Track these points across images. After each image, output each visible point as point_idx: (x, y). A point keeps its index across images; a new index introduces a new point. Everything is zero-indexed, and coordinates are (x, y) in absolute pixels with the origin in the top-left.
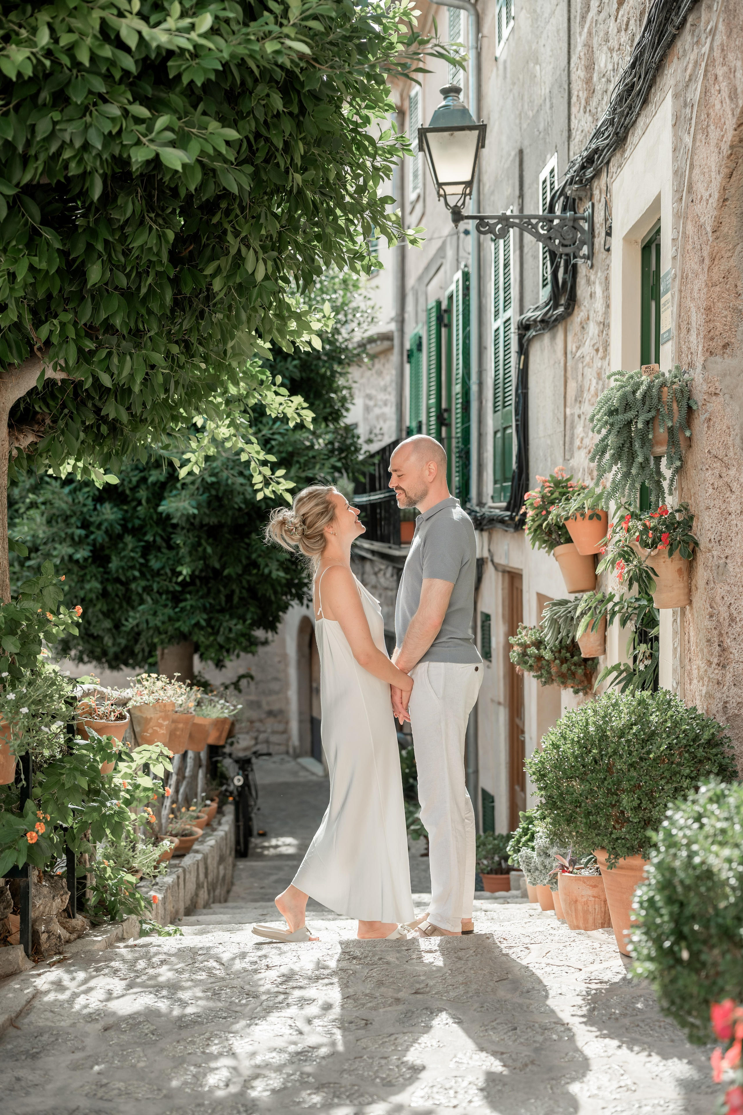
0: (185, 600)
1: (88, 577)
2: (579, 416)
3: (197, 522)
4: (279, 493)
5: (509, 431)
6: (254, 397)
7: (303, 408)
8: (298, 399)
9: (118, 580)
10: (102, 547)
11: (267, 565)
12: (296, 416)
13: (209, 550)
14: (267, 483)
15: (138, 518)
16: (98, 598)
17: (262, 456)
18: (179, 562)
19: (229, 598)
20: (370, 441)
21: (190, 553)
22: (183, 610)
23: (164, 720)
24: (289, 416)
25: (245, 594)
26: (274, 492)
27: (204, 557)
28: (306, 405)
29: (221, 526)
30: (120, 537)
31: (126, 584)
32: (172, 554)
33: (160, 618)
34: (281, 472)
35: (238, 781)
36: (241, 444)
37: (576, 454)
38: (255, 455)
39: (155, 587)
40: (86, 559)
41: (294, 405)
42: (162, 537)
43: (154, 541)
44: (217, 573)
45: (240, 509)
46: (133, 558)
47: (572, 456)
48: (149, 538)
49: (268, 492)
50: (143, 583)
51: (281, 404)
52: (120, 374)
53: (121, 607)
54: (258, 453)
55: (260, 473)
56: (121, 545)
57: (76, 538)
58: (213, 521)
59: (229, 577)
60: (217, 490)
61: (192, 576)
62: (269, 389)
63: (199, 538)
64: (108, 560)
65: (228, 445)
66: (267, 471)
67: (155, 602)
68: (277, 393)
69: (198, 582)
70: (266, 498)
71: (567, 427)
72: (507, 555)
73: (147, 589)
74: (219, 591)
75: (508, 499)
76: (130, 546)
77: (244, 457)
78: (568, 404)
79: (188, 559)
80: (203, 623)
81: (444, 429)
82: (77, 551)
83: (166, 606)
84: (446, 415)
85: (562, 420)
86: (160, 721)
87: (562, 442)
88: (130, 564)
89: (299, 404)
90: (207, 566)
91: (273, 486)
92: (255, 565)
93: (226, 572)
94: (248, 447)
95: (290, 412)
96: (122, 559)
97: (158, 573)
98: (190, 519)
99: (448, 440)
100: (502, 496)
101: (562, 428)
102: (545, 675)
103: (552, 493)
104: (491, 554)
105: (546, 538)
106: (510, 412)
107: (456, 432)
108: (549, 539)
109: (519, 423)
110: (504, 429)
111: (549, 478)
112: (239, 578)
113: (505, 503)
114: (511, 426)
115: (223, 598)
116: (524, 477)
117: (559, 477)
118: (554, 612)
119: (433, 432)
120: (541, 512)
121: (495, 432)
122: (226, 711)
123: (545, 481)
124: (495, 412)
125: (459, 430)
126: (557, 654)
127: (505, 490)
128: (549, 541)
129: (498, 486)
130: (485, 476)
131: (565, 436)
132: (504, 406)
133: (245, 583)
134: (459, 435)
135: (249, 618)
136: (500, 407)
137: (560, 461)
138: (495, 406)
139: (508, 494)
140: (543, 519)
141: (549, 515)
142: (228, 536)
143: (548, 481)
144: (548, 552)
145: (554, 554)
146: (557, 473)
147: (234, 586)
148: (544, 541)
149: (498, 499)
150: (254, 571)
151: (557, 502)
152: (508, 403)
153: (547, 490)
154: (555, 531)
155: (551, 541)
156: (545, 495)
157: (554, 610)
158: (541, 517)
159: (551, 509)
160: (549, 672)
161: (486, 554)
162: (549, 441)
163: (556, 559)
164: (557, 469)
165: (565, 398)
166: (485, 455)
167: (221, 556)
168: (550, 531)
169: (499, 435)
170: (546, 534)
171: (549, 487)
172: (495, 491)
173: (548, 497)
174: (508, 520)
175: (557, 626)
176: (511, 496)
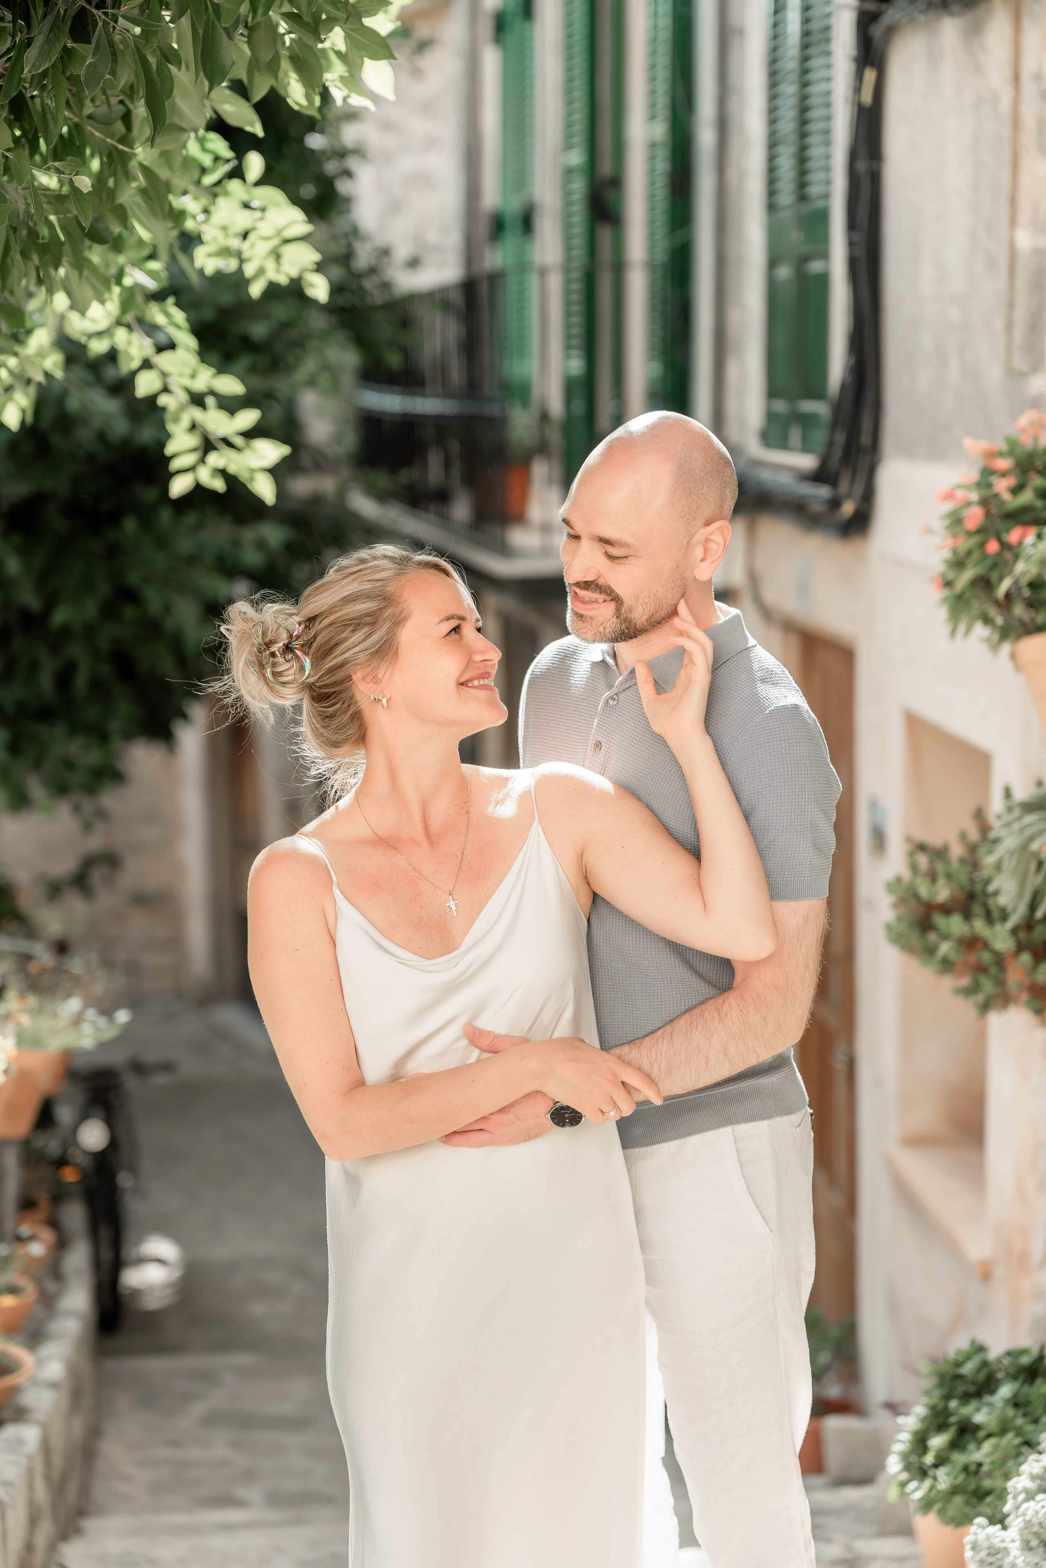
5: (816, 267)
17: (203, 380)
20: (414, 263)
25: (105, 670)
34: (246, 419)
35: (92, 1137)
38: (182, 381)
44: (31, 620)
47: (1037, 364)
54: (191, 373)
55: (193, 427)
59: (65, 632)
72: (804, 589)
75: (820, 448)
77: (146, 384)
78: (1024, 216)
81: (605, 234)
84: (609, 195)
85: (1003, 261)
87: (999, 324)
90: (5, 604)
93: (60, 616)
99: (619, 268)
100: (795, 436)
101: (1002, 283)
102: (988, 985)
103: (1016, 490)
104: (753, 578)
105: (993, 612)
106: (822, 217)
107: (651, 247)
108: (1002, 615)
109: (860, 252)
110: (803, 260)
111: (1003, 446)
112: (90, 632)
113: (808, 462)
114: (825, 255)
115: (46, 681)
116: (869, 396)
117: (1027, 442)
118: (1028, 832)
119: (579, 241)
120: (982, 545)
121: (773, 263)
122: (87, 1029)
123: (992, 454)
124: (772, 207)
125: (662, 244)
126: (1022, 935)
127: (806, 421)
128: (1000, 620)
129: (781, 406)
130: (732, 371)
131: (1011, 305)
132: (802, 196)
133: (104, 644)
134: (661, 257)
135: (114, 726)
136: (786, 197)
137: (994, 373)
138: (771, 192)
139: (820, 436)
140: (989, 562)
141: (1008, 555)
142: (59, 524)
143: (1000, 454)
144: (995, 647)
145: (1013, 656)
146: (1024, 430)
147: (77, 651)
148: (987, 620)
149: (783, 445)
150: (129, 612)
151: (1029, 517)
152: (814, 190)
153: (1002, 486)
154: (1020, 595)
155: (1006, 620)
156: (996, 496)
157: (1029, 825)
158: (985, 556)
159: (1013, 537)
160: (1001, 983)
161: (737, 577)
162: (954, 314)
163: (1018, 668)
164: (1025, 420)
165: (1013, 201)
166: (734, 316)
167: (43, 578)
168: (1008, 596)
169: (784, 272)
170: (997, 603)
171: (1004, 474)
172: (771, 417)
173: (1003, 503)
174: (818, 508)
175: (1033, 866)
176: (830, 444)
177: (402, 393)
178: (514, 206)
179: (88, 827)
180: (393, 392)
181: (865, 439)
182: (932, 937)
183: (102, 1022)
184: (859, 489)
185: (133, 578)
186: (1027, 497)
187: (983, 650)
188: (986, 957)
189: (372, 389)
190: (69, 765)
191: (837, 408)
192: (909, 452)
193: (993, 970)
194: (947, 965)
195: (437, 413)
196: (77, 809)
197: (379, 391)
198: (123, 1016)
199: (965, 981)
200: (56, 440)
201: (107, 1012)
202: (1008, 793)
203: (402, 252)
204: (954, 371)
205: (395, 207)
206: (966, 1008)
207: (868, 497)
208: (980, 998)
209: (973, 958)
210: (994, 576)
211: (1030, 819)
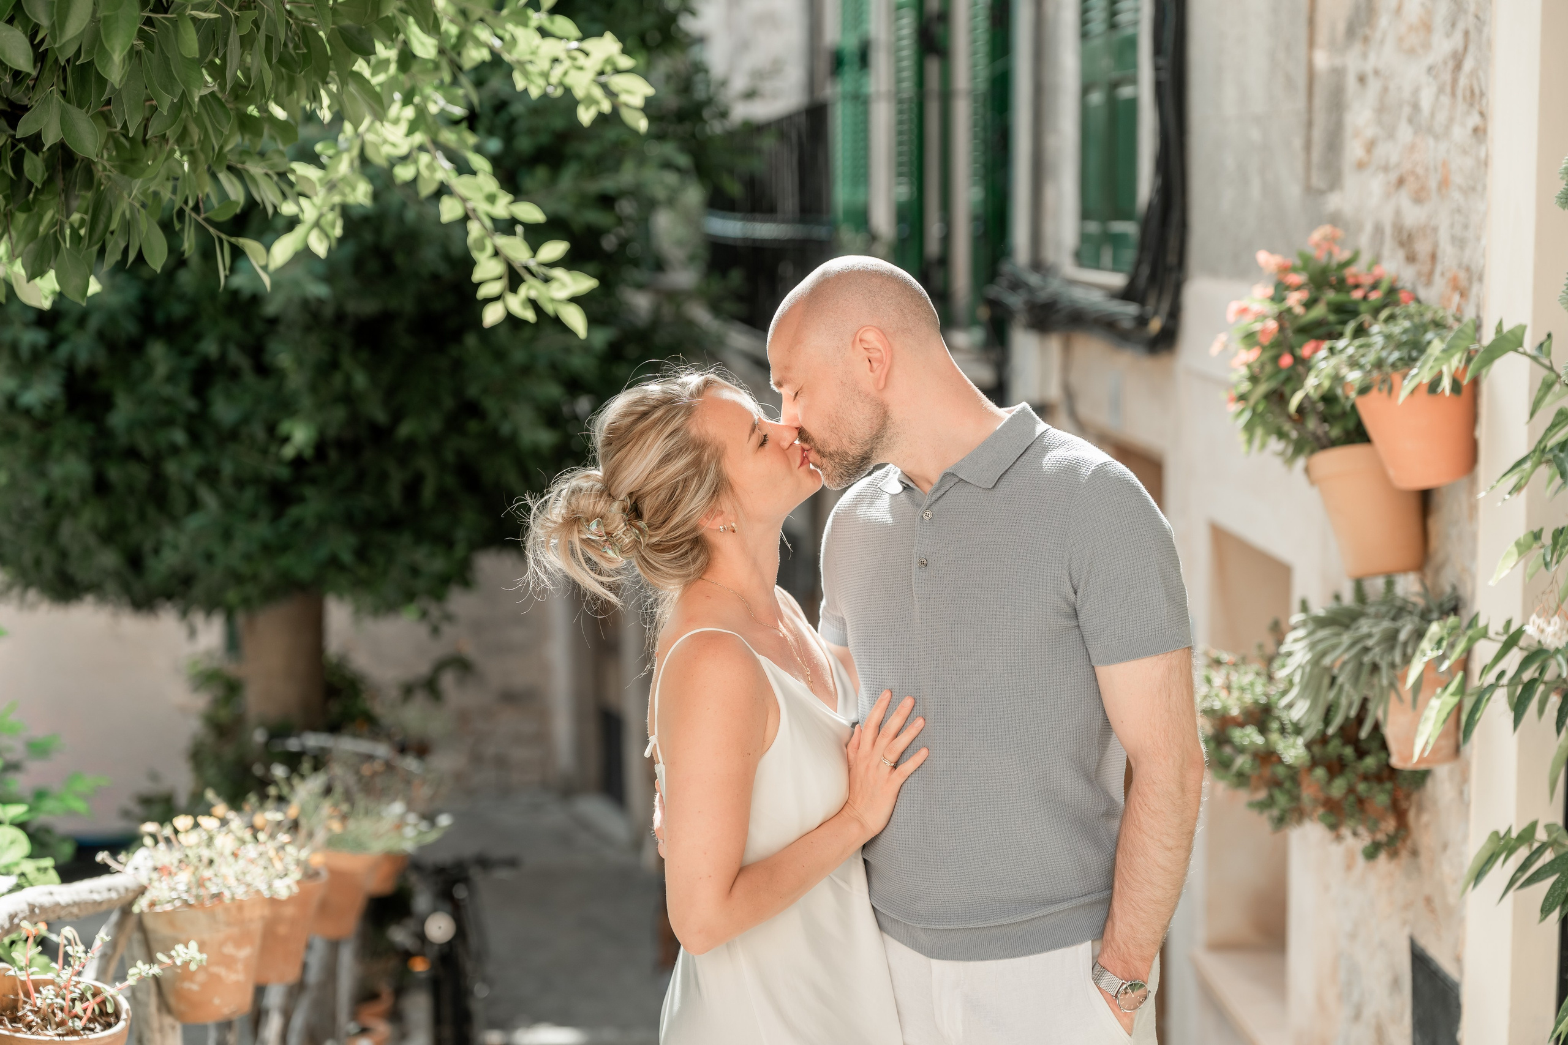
0: (301, 499)
1: (56, 448)
2: (1362, 79)
3: (328, 312)
4: (549, 308)
5: (1126, 92)
6: (479, 43)
7: (617, 71)
8: (606, 47)
9: (132, 453)
10: (92, 373)
11: (505, 414)
12: (598, 93)
13: (360, 380)
14: (514, 278)
15: (181, 297)
16: (84, 500)
17: (503, 207)
18: (286, 407)
19: (412, 489)
20: (750, 95)
21: (313, 388)
22: (297, 524)
23: (238, 943)
24: (579, 93)
25: (450, 481)
26: (534, 304)
27: (348, 398)
28: (625, 62)
29: (385, 318)
30: (136, 346)
31: (155, 463)
32: (266, 387)
33: (240, 545)
34: (555, 249)
35: (439, 928)
36: (444, 171)
37: (1350, 180)
38: (483, 207)
39: (227, 468)
40: (49, 406)
41: (592, 64)
42: (242, 347)
43: (223, 357)
44: (380, 435)
45: (435, 277)
46: (168, 402)
47: (1335, 182)
48: (210, 347)
49: (516, 304)
50: (195, 460)
51: (556, 60)
52: (59, 25)
53: (142, 516)
54: (491, 199)
55: (496, 253)
56: (137, 367)
57: (25, 352)
58: (367, 306)
59: (411, 444)
60: (378, 231)
61: (321, 448)
62: (524, 23)
63: (335, 348)
64: (106, 403)
65: (404, 173)
66: (517, 249)
67: (228, 505)
68: (543, 33)
69: (333, 455)
70: (511, 319)
71: (1319, 101)
72: (1116, 404)
73: (209, 475)
74: (384, 477)
75: (1129, 267)
76: (162, 369)
77: (449, 210)
78: (1322, 36)
79: (306, 402)
80: (347, 557)
81: (933, 67)
82: (25, 385)
83: (253, 516)
84: (937, 29)
85: (1301, 82)
86: (229, 949)
87: (1298, 143)
88: (163, 411)
89: (609, 61)
90: (354, 418)
91: (530, 289)
92: (472, 409)
93: (406, 430)
94: (460, 184)
95: (582, 83)
96: (141, 402)
97: (233, 435)
98: (311, 310)
99: (946, 97)
100: (1107, 256)
101: (1301, 103)
102: (1282, 799)
103: (1309, 305)
104: (1069, 394)
105: (1287, 427)
106: (1131, 43)
107: (974, 77)
108: (1297, 430)
109: (1166, 76)
110: (1114, 85)
111: (1298, 263)
112: (436, 444)
113: (1117, 280)
114: (1133, 81)
115: (395, 492)
116: (1175, 217)
117: (1321, 257)
118: (1320, 647)
119: (908, 74)
120: (1276, 359)
121: (1086, 89)
122: (409, 832)
123: (1285, 269)
124: (1084, 35)
125: (983, 73)
126: (1316, 749)
127: (1116, 241)
128: (1294, 434)
129: (1093, 227)
130: (1050, 194)
131: (1310, 124)
132: (1113, 26)
133: (449, 456)
134: (982, 86)
135: (461, 535)
136: (1098, 25)
137: (1293, 191)
138: (1084, 22)
139: (1129, 255)
140: (1282, 376)
141: (1301, 369)
142: (406, 342)
143: (1294, 269)
144: (1290, 461)
145: (1307, 470)
146: (1318, 246)
147: (424, 463)
148: (1281, 435)
149: (1096, 265)
150: (473, 426)
151: (1322, 331)
152: (1124, 18)
153: (1294, 299)
154: (1314, 410)
155: (1300, 434)
156: (1289, 310)
157: (1321, 641)
158: (1278, 371)
159: (1306, 351)
160: (1295, 798)
161: (1054, 392)
162: (1255, 134)
163: (1313, 482)
164: (1317, 235)
165: (1311, 22)
166: (1051, 142)
167: (390, 393)
168: (1300, 409)
169: (1096, 98)
170: (1290, 417)
171: (1298, 288)
172: (1084, 238)
173: (1297, 317)
174: (1127, 324)
175: (1326, 681)
176: (1138, 263)
177: (742, 219)
178: (850, 43)
179: (435, 631)
180: (735, 219)
181: (1172, 259)
182: (1228, 750)
183: (424, 826)
184: (1165, 306)
185: (473, 391)
186: (1319, 311)
187: (1278, 462)
188: (1281, 771)
189: (716, 216)
190: (415, 571)
191: (1145, 225)
192: (1214, 272)
193: (1288, 785)
194: (1242, 779)
195: (773, 237)
196: (424, 614)
197: (723, 217)
198: (444, 820)
199: (1262, 795)
200: (400, 259)
201: (430, 818)
202: (1304, 607)
203: (739, 83)
204: (1255, 190)
205: (743, 46)
206: (1262, 823)
207: (1175, 314)
208: (1275, 812)
209: (1267, 772)
210: (1287, 390)
211: (1322, 633)
